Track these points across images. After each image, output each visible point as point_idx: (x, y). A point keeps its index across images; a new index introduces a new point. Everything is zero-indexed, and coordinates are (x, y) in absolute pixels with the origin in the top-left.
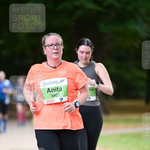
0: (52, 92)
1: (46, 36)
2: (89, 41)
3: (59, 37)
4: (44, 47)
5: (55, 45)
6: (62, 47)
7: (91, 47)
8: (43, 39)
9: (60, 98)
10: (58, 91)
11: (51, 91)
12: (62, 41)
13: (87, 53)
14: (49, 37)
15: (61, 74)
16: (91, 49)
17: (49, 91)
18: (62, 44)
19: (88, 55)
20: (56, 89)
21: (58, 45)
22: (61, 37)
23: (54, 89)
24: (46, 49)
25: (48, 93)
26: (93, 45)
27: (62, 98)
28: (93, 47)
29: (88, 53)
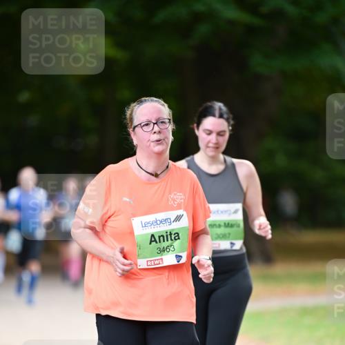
0: (160, 242)
1: (135, 104)
2: (224, 109)
3: (163, 105)
4: (131, 130)
5: (154, 124)
6: (170, 127)
7: (227, 120)
8: (128, 113)
9: (176, 255)
10: (171, 240)
11: (158, 240)
12: (171, 113)
13: (220, 134)
14: (141, 107)
15: (174, 200)
16: (229, 126)
17: (153, 239)
18: (170, 120)
19: (221, 139)
20: (167, 236)
21: (162, 122)
22: (166, 105)
23: (163, 236)
24: (135, 134)
25: (150, 243)
26: (231, 116)
27: (180, 254)
28: (232, 122)
29: (222, 133)
